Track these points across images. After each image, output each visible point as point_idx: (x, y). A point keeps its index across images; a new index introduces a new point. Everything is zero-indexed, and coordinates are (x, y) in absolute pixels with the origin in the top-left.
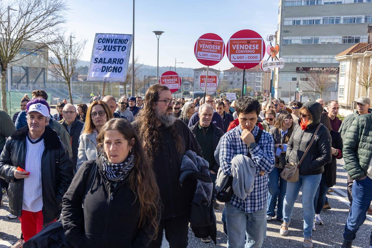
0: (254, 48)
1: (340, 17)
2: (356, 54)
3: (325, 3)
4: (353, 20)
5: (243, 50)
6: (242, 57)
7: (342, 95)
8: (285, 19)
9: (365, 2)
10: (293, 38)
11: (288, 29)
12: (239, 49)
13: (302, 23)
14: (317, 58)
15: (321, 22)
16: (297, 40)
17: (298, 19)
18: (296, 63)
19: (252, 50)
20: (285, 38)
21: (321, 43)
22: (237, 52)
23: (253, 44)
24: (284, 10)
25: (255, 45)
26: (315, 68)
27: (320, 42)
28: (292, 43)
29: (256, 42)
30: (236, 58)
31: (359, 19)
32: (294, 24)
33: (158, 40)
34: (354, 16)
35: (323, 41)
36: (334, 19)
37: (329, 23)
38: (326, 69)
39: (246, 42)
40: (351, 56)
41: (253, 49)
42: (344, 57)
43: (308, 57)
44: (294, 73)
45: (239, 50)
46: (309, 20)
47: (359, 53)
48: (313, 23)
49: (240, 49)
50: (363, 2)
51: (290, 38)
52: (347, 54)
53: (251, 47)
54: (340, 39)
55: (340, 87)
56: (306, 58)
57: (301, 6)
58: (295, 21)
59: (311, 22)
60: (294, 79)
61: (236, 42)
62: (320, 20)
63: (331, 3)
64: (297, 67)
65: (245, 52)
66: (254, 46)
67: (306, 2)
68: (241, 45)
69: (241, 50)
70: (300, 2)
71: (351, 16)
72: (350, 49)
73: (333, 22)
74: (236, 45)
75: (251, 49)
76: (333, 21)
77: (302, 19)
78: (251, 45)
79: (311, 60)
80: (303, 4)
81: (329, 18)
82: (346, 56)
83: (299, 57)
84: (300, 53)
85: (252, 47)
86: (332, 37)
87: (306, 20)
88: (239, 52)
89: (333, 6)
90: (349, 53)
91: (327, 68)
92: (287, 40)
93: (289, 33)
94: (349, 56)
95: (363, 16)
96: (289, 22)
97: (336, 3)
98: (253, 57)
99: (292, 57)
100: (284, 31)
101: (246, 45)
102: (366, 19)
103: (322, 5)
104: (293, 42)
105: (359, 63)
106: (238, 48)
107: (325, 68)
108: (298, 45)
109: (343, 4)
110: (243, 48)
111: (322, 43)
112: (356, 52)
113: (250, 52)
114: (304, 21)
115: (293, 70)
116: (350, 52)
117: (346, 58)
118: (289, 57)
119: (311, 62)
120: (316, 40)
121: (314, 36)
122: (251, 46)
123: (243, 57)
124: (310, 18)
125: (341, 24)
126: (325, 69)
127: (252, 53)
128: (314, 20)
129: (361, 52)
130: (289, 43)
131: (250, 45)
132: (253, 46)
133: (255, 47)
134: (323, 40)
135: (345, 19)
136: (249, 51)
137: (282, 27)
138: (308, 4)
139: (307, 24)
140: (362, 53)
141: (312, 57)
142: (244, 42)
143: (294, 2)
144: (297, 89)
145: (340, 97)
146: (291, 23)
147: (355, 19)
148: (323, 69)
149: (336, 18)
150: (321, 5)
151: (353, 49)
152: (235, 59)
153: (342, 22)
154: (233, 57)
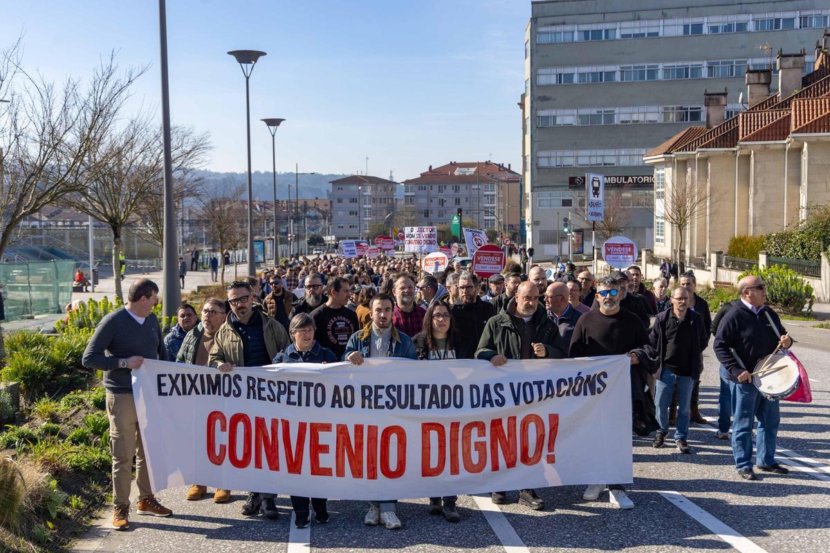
1: (657, 66)
2: (681, 153)
3: (623, 36)
4: (683, 73)
7: (662, 237)
8: (540, 71)
9: (707, 33)
10: (559, 112)
11: (548, 94)
13: (576, 79)
14: (613, 154)
15: (618, 78)
16: (567, 118)
17: (568, 70)
18: (569, 167)
20: (542, 113)
21: (619, 123)
24: (537, 51)
26: (609, 178)
27: (616, 121)
28: (558, 123)
31: (696, 70)
32: (560, 82)
33: (273, 136)
34: (685, 64)
35: (624, 117)
36: (644, 71)
37: (635, 79)
38: (633, 179)
40: (673, 156)
42: (660, 158)
43: (593, 152)
44: (566, 190)
46: (592, 73)
47: (686, 151)
48: (601, 80)
50: (702, 32)
51: (553, 113)
52: (666, 153)
54: (658, 112)
55: (657, 220)
56: (590, 156)
57: (573, 42)
58: (560, 74)
59: (597, 77)
60: (567, 203)
62: (614, 72)
63: (636, 36)
64: (571, 176)
67: (583, 33)
70: (570, 34)
71: (681, 64)
72: (671, 142)
73: (642, 77)
76: (642, 73)
77: (576, 71)
79: (599, 160)
80: (576, 39)
81: (634, 67)
82: (662, 156)
83: (575, 153)
84: (576, 146)
86: (642, 109)
87: (584, 74)
89: (639, 41)
90: (669, 149)
91: (635, 178)
92: (547, 117)
93: (550, 102)
94: (669, 156)
95: (705, 64)
96: (548, 78)
97: (646, 36)
99: (560, 153)
100: (539, 97)
102: (710, 68)
103: (618, 40)
104: (559, 121)
105: (689, 170)
107: (630, 178)
108: (570, 127)
109: (661, 37)
111: (622, 122)
112: (680, 150)
114: (582, 75)
115: (564, 182)
116: (671, 147)
117: (663, 160)
118: (553, 154)
119: (601, 164)
120: (610, 117)
121: (605, 107)
124: (594, 69)
125: (660, 80)
126: (630, 180)
128: (601, 73)
129: (689, 150)
130: (551, 124)
134: (622, 115)
135: (666, 70)
137: (535, 88)
138: (586, 37)
139: (588, 80)
140: (692, 150)
141: (600, 152)
143: (557, 35)
144: (566, 230)
145: (658, 240)
146: (553, 80)
147: (687, 69)
148: (626, 179)
149: (648, 67)
150: (615, 40)
151: (678, 141)
153: (660, 75)
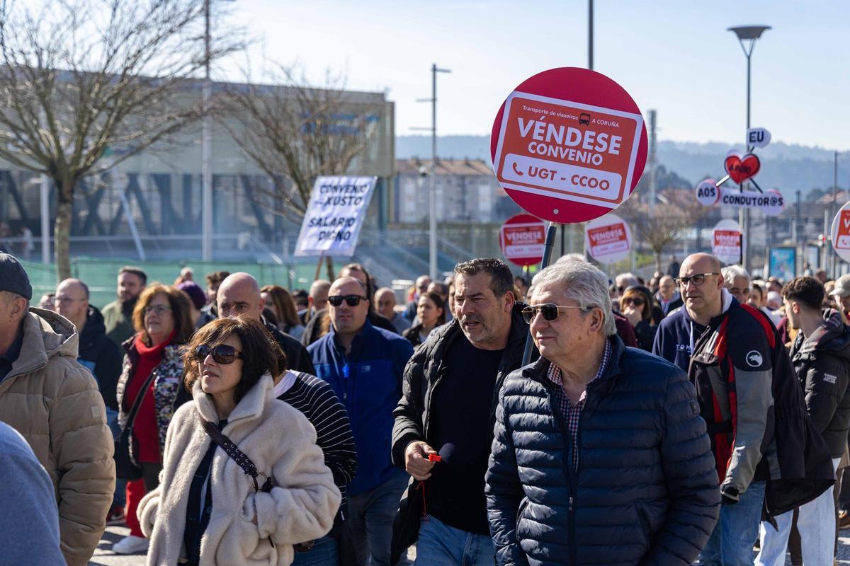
0: (601, 146)
5: (559, 145)
6: (550, 174)
12: (541, 138)
19: (594, 152)
22: (534, 148)
23: (599, 129)
25: (606, 136)
29: (613, 124)
30: (526, 172)
39: (577, 118)
41: (597, 148)
45: (544, 142)
49: (548, 139)
53: (592, 141)
61: (536, 111)
65: (563, 156)
66: (603, 139)
68: (551, 127)
69: (548, 144)
74: (531, 122)
75: (591, 148)
78: (593, 134)
85: (596, 143)
88: (542, 149)
98: (593, 183)
101: (571, 130)
106: (540, 134)
110: (559, 141)
113: (583, 161)
122: (590, 137)
123: (553, 172)
127: (591, 166)
131: (588, 133)
132: (599, 139)
133: (605, 144)
136: (579, 153)
142: (567, 116)
152: (520, 174)
154: (515, 165)
